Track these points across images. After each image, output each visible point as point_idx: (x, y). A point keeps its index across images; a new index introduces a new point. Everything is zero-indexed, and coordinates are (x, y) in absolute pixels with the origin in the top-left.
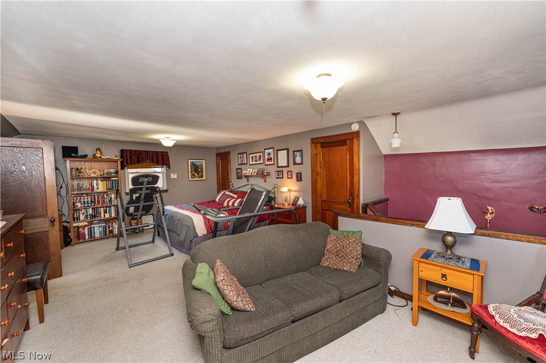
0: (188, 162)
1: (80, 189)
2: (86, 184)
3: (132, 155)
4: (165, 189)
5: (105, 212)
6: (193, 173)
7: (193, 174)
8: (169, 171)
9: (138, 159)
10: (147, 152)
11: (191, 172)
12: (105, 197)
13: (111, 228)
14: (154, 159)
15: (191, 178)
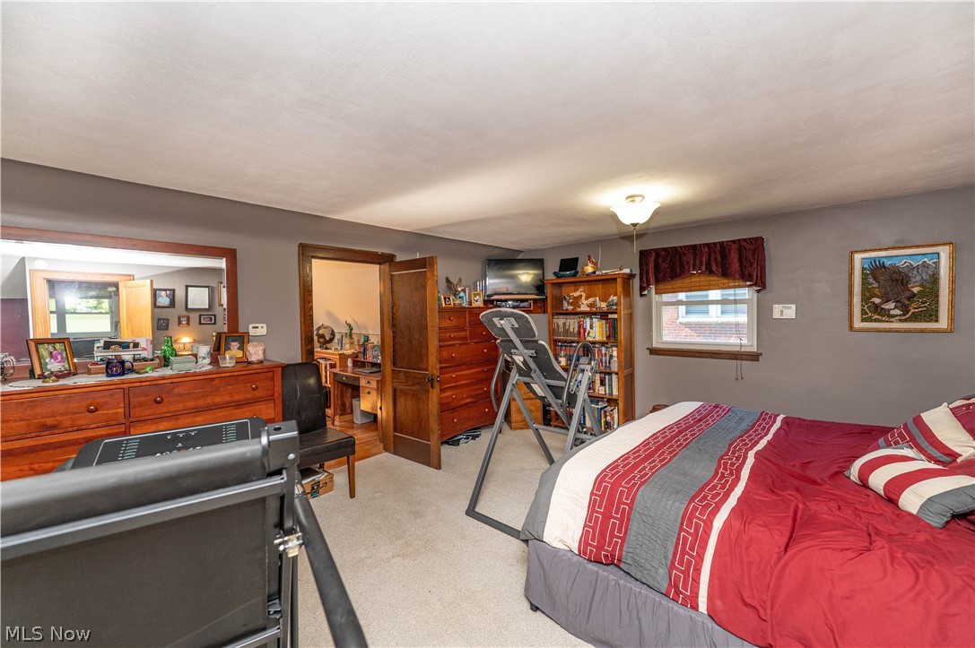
0: (852, 260)
1: (567, 332)
2: (572, 323)
3: (660, 260)
4: (754, 349)
5: (603, 383)
6: (877, 301)
7: (876, 308)
8: (766, 295)
9: (673, 270)
10: (694, 247)
11: (865, 299)
12: (603, 352)
13: (608, 418)
14: (713, 263)
15: (863, 320)
